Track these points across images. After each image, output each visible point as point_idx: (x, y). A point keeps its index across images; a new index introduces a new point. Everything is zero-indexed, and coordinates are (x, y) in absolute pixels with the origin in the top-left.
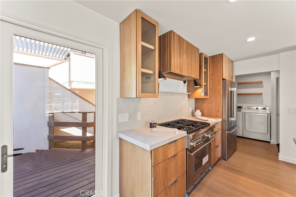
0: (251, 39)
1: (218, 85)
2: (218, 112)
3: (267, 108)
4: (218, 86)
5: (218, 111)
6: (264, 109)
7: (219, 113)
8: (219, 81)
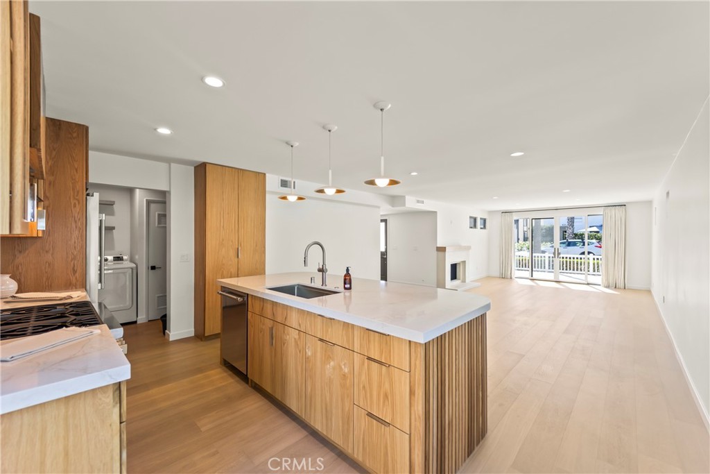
0: (164, 131)
1: (75, 204)
2: (74, 274)
3: (125, 257)
4: (75, 206)
5: (75, 272)
6: (118, 259)
7: (77, 274)
8: (78, 192)
